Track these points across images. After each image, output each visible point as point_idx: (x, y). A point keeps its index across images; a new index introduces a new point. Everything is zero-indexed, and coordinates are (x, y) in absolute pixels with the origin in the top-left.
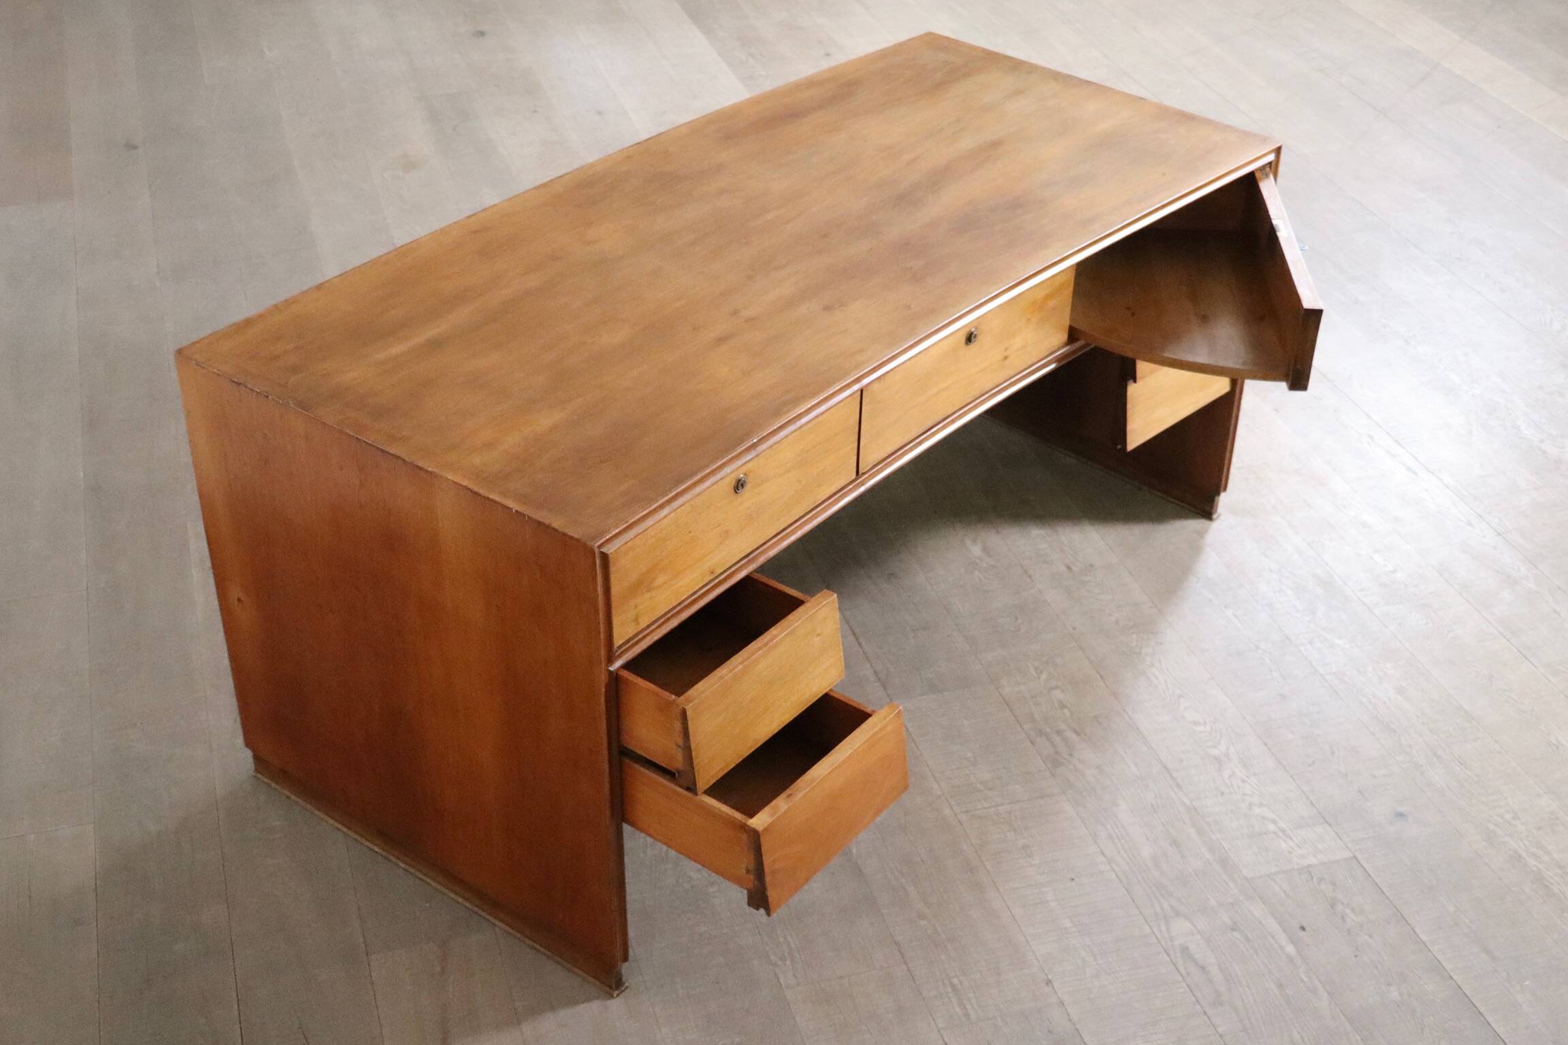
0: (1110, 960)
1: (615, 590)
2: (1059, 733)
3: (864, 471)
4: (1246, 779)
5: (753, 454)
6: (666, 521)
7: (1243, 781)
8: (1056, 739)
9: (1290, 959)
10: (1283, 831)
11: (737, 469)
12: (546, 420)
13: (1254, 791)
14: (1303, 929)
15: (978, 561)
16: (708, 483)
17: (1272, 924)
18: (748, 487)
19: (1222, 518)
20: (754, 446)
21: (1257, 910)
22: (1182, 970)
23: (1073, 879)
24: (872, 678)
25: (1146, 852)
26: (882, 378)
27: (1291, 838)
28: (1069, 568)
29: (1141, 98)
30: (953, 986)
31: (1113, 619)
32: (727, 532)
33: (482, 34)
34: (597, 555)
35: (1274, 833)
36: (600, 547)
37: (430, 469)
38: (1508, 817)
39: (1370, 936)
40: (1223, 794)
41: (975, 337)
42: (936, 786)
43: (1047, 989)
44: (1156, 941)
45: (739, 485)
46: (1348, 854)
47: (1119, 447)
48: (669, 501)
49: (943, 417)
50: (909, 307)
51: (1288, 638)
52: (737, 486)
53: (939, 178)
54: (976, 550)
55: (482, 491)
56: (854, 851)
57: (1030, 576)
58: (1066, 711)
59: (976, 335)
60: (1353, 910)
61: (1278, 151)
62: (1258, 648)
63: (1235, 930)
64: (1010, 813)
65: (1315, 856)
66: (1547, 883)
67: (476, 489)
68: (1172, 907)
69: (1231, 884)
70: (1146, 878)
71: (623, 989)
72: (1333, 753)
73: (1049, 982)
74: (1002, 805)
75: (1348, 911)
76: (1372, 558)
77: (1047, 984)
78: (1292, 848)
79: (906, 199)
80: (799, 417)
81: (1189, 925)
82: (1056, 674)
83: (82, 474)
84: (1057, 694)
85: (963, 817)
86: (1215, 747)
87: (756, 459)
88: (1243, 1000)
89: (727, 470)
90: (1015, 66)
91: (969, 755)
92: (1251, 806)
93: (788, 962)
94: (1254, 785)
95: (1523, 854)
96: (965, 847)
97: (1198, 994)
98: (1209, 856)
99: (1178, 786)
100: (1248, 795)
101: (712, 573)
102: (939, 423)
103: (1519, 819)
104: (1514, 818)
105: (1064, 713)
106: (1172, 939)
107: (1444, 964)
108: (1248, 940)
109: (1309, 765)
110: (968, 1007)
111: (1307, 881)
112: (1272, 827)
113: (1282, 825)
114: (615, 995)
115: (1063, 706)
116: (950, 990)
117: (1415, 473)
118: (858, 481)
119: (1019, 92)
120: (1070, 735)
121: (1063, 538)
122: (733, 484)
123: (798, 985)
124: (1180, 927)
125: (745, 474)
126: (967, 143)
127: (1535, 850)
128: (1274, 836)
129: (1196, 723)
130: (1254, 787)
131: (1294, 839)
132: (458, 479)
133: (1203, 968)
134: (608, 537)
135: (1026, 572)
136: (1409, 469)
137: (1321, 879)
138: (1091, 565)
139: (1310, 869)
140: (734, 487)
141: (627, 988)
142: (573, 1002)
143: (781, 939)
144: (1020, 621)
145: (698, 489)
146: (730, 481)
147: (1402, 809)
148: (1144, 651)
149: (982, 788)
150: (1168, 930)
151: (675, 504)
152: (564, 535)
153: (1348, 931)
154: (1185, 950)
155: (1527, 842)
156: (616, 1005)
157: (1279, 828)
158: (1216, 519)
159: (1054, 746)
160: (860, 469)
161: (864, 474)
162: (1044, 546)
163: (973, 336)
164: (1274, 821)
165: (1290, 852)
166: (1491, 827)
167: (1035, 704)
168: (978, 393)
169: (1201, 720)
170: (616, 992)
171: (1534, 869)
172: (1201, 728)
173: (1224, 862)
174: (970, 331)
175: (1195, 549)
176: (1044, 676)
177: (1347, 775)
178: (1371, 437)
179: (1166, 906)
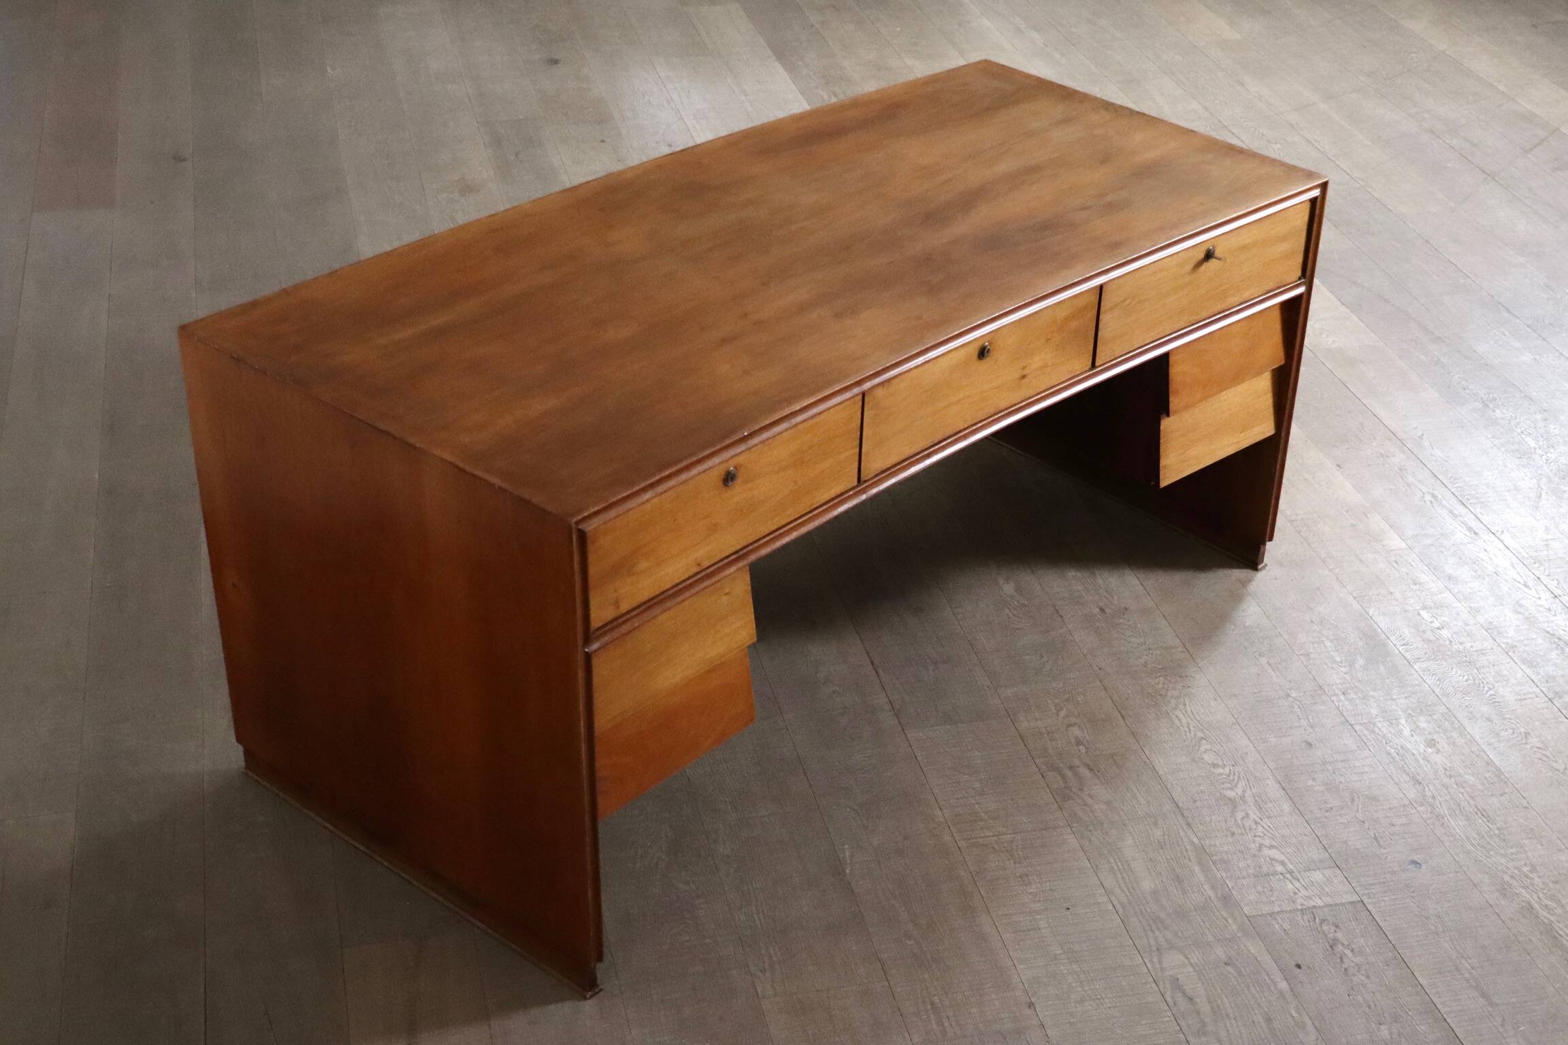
0: (1098, 987)
1: (593, 570)
2: (1071, 768)
3: (866, 479)
4: (1259, 821)
5: (743, 447)
6: (648, 506)
7: (1256, 823)
8: (1069, 774)
9: (1281, 993)
10: (1291, 872)
11: (727, 461)
12: (539, 406)
13: (1266, 833)
14: (1299, 966)
15: (1008, 599)
16: (694, 472)
17: (1267, 961)
18: (739, 481)
19: (1267, 568)
20: (744, 439)
21: (1253, 947)
22: (1169, 1000)
23: (1068, 909)
24: (887, 707)
25: (1147, 885)
26: (886, 384)
27: (1298, 880)
28: (1102, 610)
29: (1192, 131)
30: (932, 1004)
31: (1142, 661)
32: (715, 525)
33: (556, 62)
34: (574, 531)
35: (1282, 874)
36: (578, 523)
37: (418, 446)
38: (1525, 869)
39: (1368, 977)
40: (1233, 834)
41: (988, 352)
42: (939, 813)
43: (1028, 1012)
44: (1146, 970)
45: (729, 478)
46: (1356, 898)
47: (1152, 483)
48: (652, 486)
49: (954, 431)
50: (920, 318)
51: (1321, 688)
52: (727, 479)
53: (970, 199)
54: (1008, 588)
55: (468, 469)
56: (848, 871)
57: (1061, 616)
58: (1081, 747)
59: (989, 349)
60: (1352, 951)
61: (1324, 186)
62: (1288, 696)
63: (1229, 965)
64: (1012, 842)
65: (1320, 898)
66: (1556, 935)
67: (461, 465)
68: (1166, 940)
69: (1230, 921)
70: (1144, 911)
71: (597, 990)
72: (1353, 800)
73: (1031, 1005)
74: (1004, 834)
75: (1347, 952)
76: (1419, 614)
77: (1030, 1007)
78: (1298, 889)
79: (933, 217)
80: (794, 414)
81: (1182, 958)
82: (1076, 712)
83: (97, 476)
84: (1076, 731)
85: (962, 844)
86: (1231, 789)
87: (748, 452)
88: (1228, 1031)
89: (716, 460)
90: (1066, 94)
91: (978, 785)
92: (1261, 847)
93: (768, 974)
94: (1267, 828)
95: (1536, 906)
96: (962, 873)
97: (1183, 1024)
98: (1211, 893)
99: (1189, 824)
100: (1260, 836)
101: (699, 565)
102: (949, 437)
103: (1537, 872)
104: (1531, 871)
105: (1079, 750)
106: (1162, 969)
107: (1439, 1007)
108: (1240, 973)
109: (1327, 811)
110: (946, 1024)
111: (1309, 922)
112: (1279, 868)
113: (1290, 866)
114: (588, 996)
115: (1079, 743)
116: (929, 1007)
117: (1476, 533)
118: (859, 488)
119: (1066, 121)
120: (1084, 772)
121: (1100, 581)
122: (722, 477)
123: (776, 995)
124: (1173, 960)
125: (735, 468)
126: (1004, 167)
127: (1548, 903)
128: (1282, 877)
129: (1215, 766)
130: (1267, 831)
131: (1301, 880)
132: (447, 456)
133: (1191, 999)
134: (586, 514)
135: (1057, 611)
136: (1470, 529)
137: (1323, 921)
138: (1126, 609)
139: (1314, 910)
140: (724, 479)
141: (601, 990)
142: (546, 1001)
143: (763, 952)
144: (1045, 659)
145: (684, 477)
146: (718, 473)
147: (1416, 858)
148: (1169, 694)
149: (986, 817)
150: (1160, 962)
151: (660, 489)
152: (544, 510)
153: (1346, 970)
154: (1175, 981)
155: (1541, 895)
156: (589, 1006)
157: (1287, 869)
158: (1261, 569)
159: (1066, 782)
160: (862, 476)
161: (866, 481)
162: (1080, 588)
163: (986, 350)
164: (1282, 863)
165: (1295, 893)
166: (1507, 878)
167: (1050, 740)
168: (992, 411)
169: (1220, 763)
170: (590, 993)
171: (1546, 921)
172: (1220, 770)
173: (1226, 899)
174: (983, 345)
175: (1236, 597)
176: (1062, 713)
177: (1364, 822)
178: (1434, 496)
179: (1161, 939)
